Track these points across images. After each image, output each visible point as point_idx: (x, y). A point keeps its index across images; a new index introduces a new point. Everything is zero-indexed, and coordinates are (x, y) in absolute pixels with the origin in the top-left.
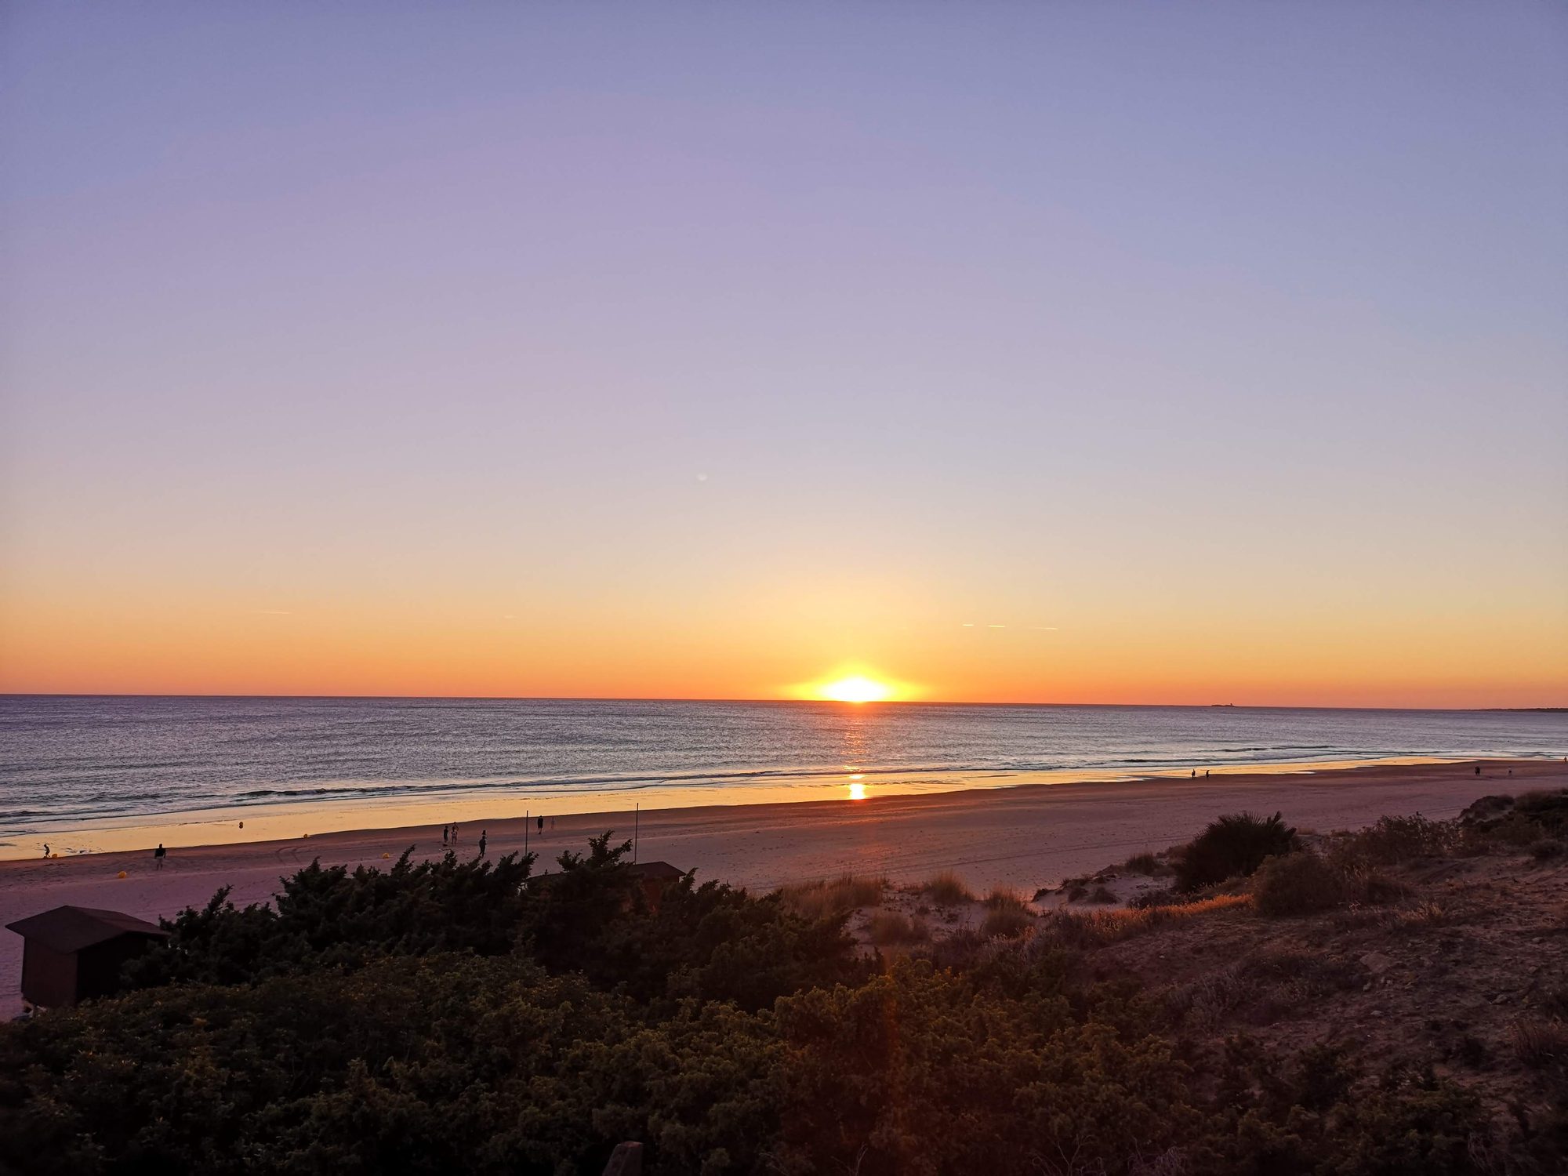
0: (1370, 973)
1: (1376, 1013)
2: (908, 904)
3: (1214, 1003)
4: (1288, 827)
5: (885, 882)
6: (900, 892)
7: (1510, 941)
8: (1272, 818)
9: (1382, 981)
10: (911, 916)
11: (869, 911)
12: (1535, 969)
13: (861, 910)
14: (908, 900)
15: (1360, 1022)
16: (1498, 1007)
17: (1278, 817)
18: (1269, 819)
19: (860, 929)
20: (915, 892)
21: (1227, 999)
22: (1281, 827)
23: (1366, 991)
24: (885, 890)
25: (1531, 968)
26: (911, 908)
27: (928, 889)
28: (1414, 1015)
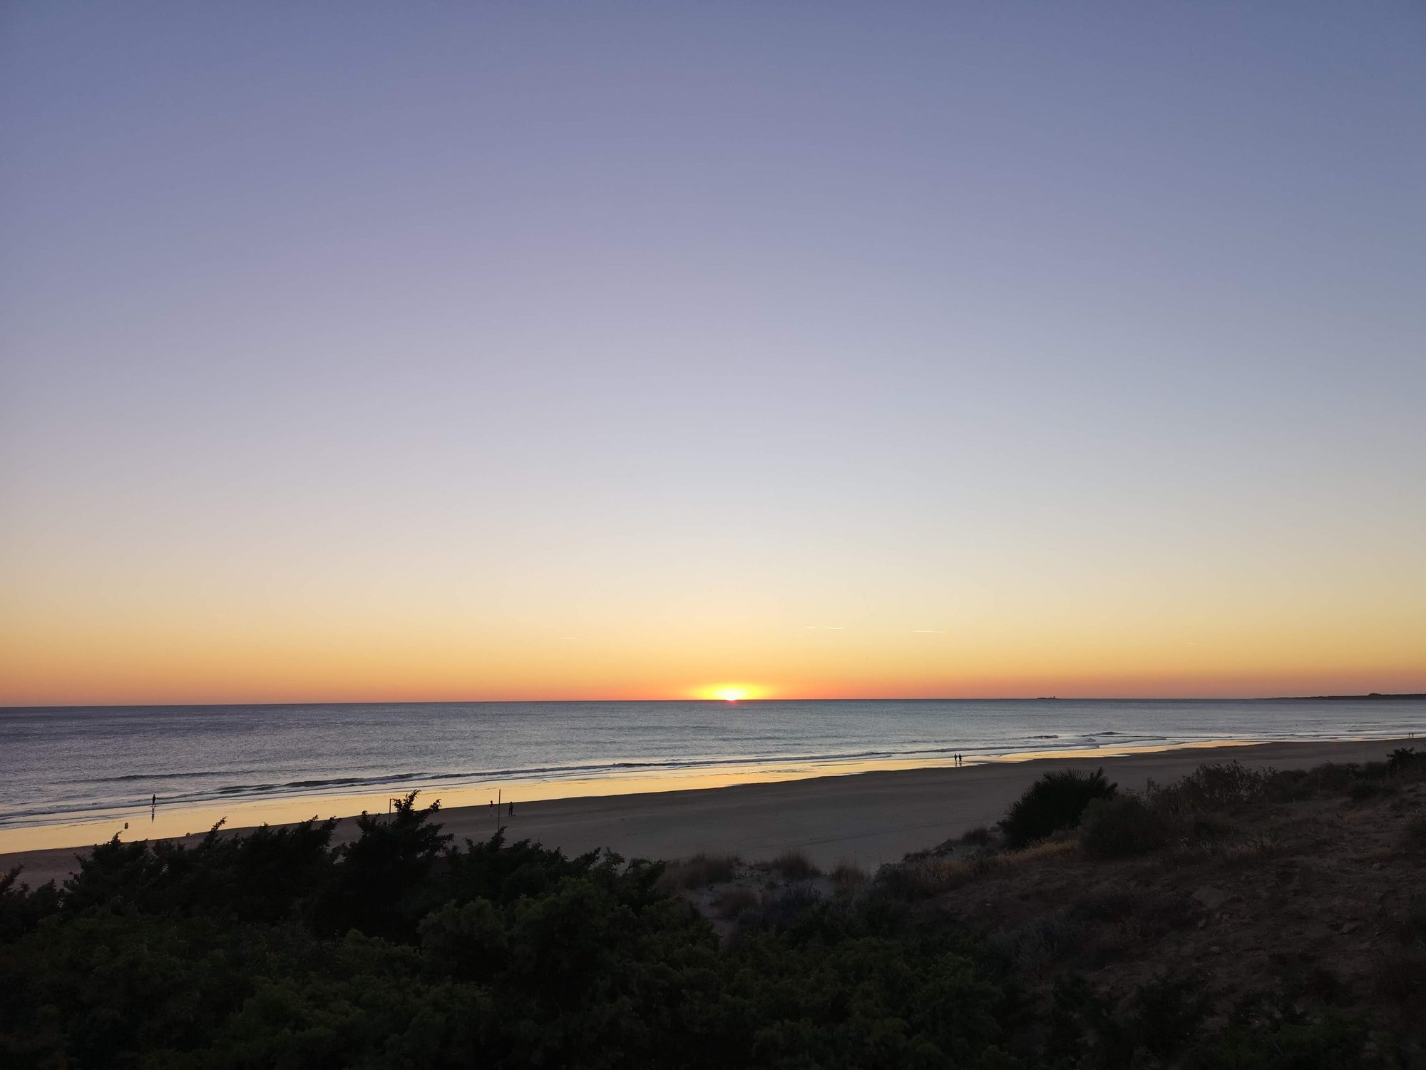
0: (1204, 909)
1: (1215, 949)
2: (759, 880)
3: (1042, 948)
4: (1110, 783)
5: (737, 860)
6: (751, 868)
7: (1348, 868)
8: (1095, 775)
9: (1218, 916)
10: (761, 891)
11: (721, 888)
12: (1381, 894)
13: (713, 887)
14: (758, 876)
15: (1198, 959)
16: (1346, 936)
17: (1100, 772)
18: (1092, 774)
19: (712, 905)
20: (765, 868)
21: (1056, 944)
22: (1103, 783)
23: (1201, 928)
24: (737, 867)
25: (1376, 894)
26: (761, 884)
27: (777, 865)
28: (1258, 949)
